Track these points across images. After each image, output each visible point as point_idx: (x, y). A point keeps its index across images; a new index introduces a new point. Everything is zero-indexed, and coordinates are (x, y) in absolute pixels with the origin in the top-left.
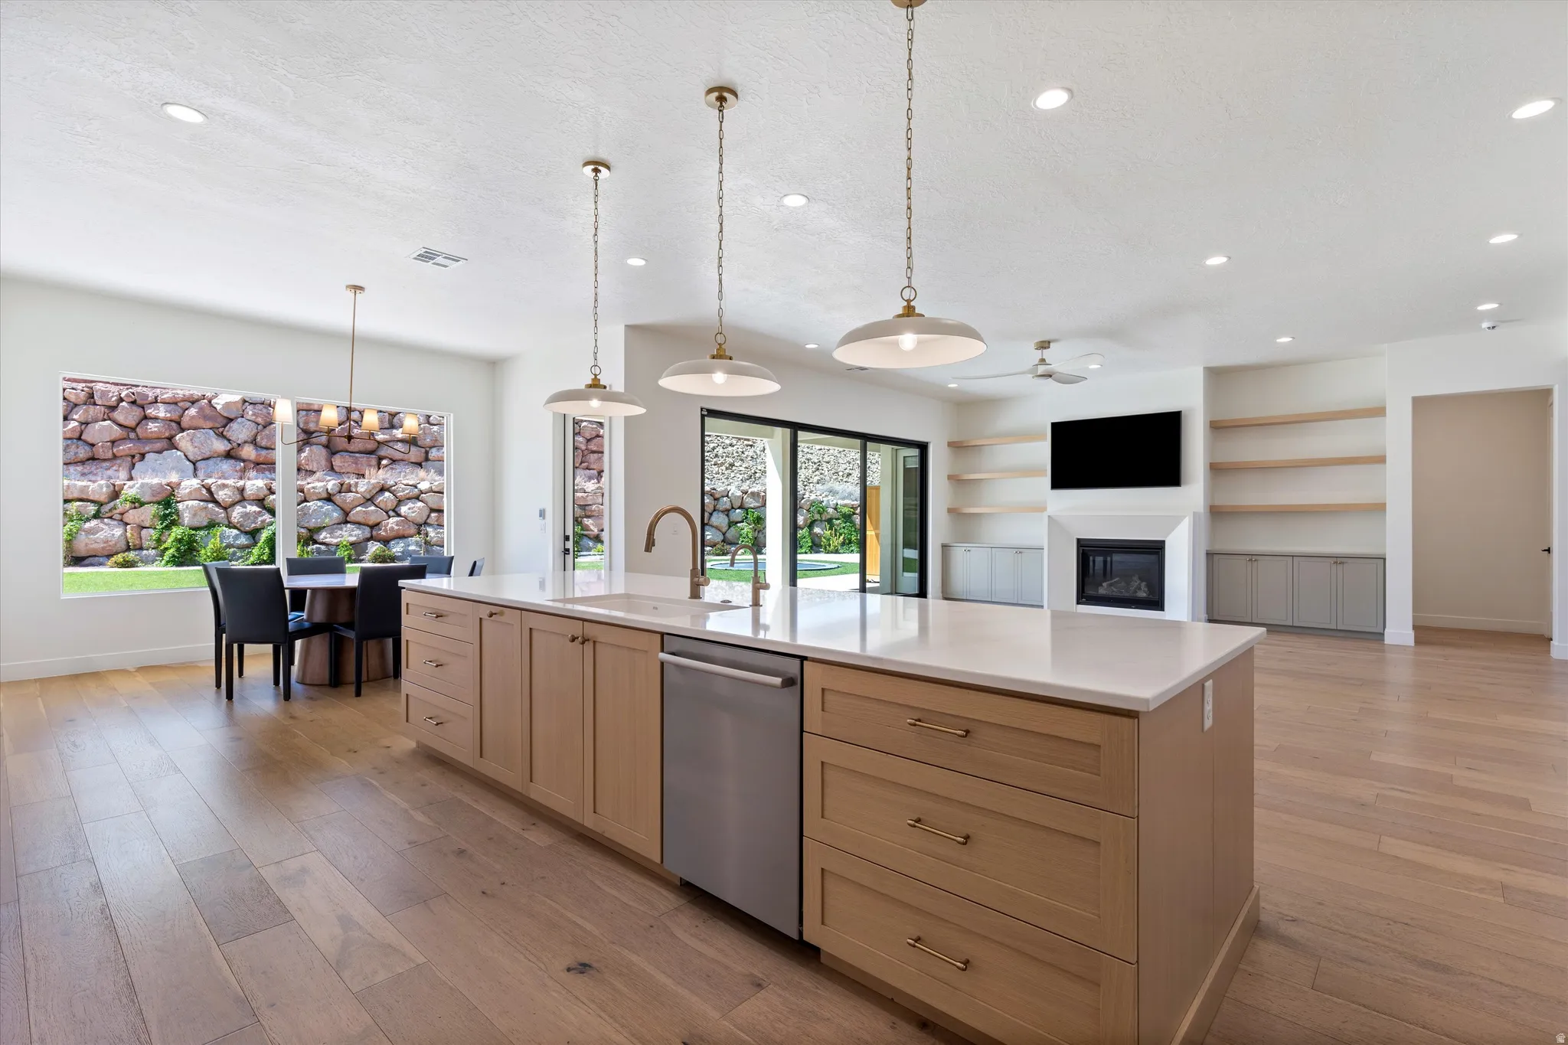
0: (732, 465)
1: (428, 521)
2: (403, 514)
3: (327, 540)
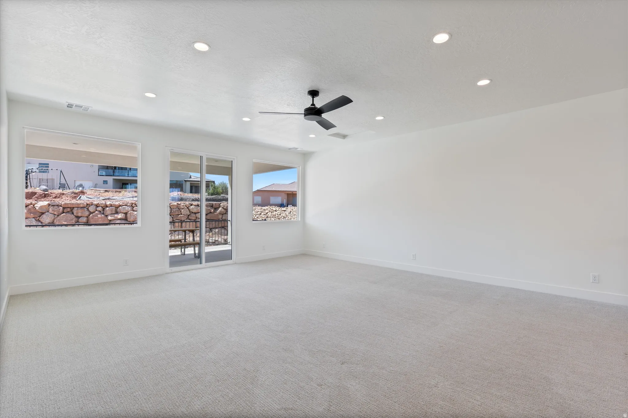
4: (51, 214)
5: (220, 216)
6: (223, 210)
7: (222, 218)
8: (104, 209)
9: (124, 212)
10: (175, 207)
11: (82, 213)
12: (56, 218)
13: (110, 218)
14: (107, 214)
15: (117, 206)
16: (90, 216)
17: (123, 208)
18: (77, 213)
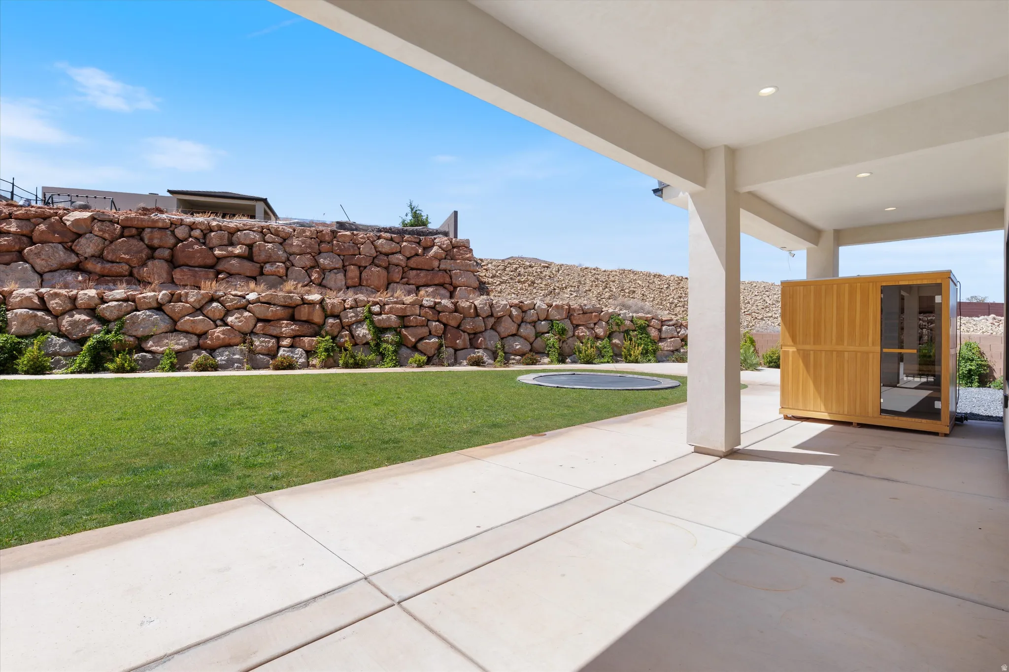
0: (533, 283)
1: (254, 330)
2: (229, 324)
3: (154, 348)
4: (97, 238)
5: (436, 263)
6: (440, 251)
7: (438, 267)
8: (205, 236)
9: (248, 242)
10: (347, 239)
11: (161, 239)
12: (108, 246)
13: (217, 252)
14: (211, 245)
15: (231, 231)
16: (178, 245)
17: (245, 233)
18: (151, 239)
